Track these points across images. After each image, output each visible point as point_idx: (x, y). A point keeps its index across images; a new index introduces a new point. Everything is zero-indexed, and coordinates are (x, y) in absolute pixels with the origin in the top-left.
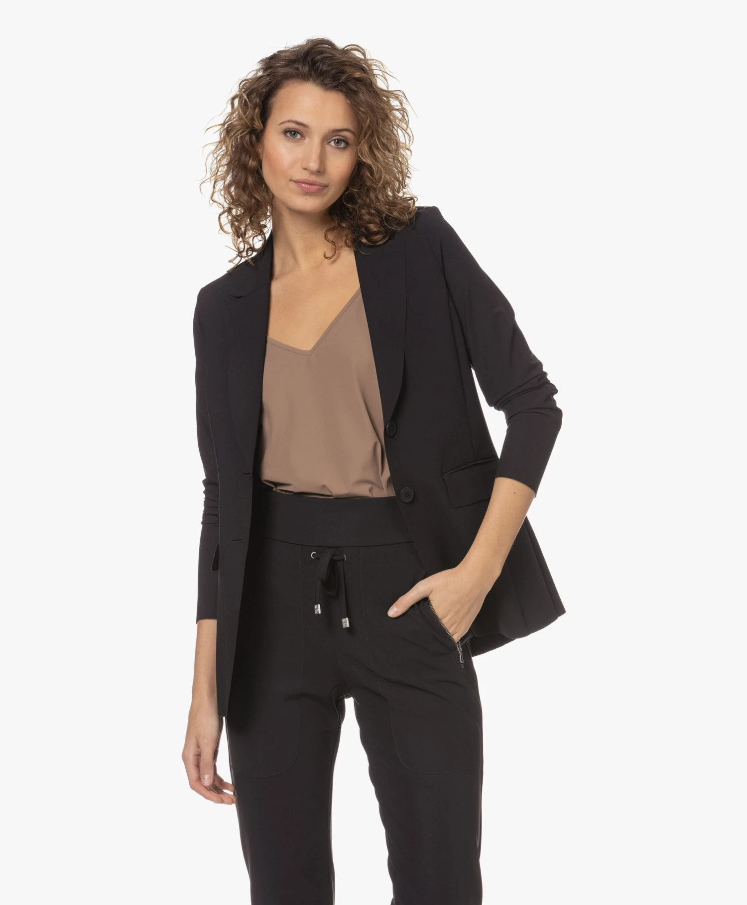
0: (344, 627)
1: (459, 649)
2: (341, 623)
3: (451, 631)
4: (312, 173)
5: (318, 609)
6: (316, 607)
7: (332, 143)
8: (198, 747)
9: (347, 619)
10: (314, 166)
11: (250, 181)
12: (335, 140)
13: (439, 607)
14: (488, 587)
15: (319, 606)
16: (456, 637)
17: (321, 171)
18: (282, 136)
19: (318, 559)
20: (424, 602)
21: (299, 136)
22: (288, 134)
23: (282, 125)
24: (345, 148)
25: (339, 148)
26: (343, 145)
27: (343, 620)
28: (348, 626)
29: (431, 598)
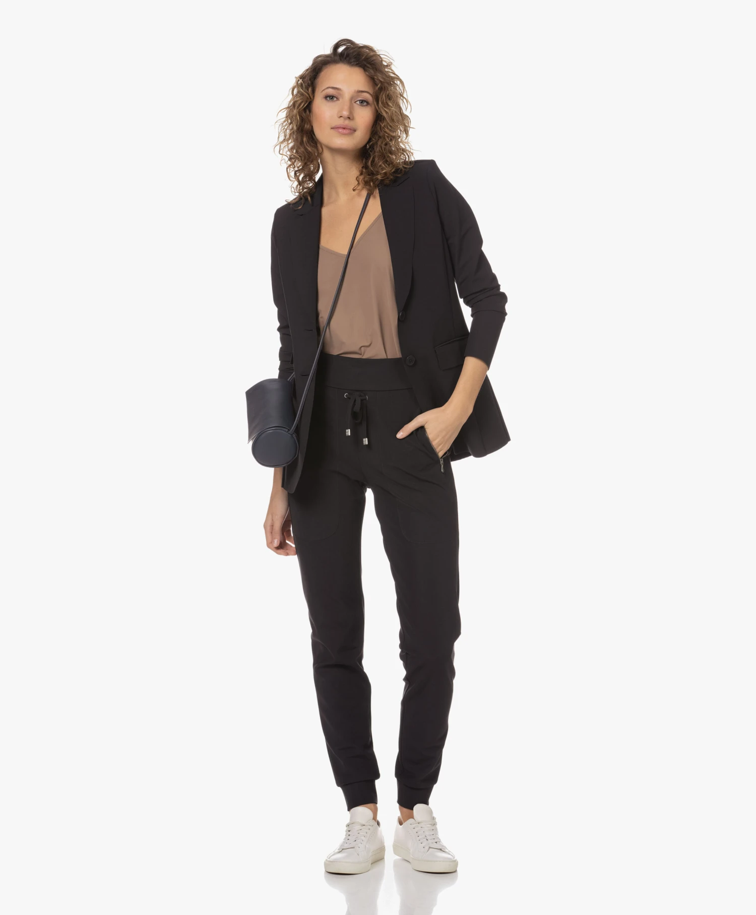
0: (364, 444)
1: (442, 462)
2: (363, 441)
3: (438, 450)
4: (345, 119)
5: (348, 432)
6: (347, 431)
7: (358, 102)
8: (273, 520)
9: (367, 439)
10: (345, 113)
11: (305, 139)
12: (360, 100)
13: (431, 433)
14: (464, 420)
15: (349, 430)
16: (440, 454)
17: (351, 118)
18: (324, 100)
19: (350, 398)
20: (421, 429)
21: (335, 99)
22: (328, 98)
23: (323, 92)
24: (367, 105)
25: (364, 106)
26: (365, 104)
27: (364, 440)
28: (367, 443)
29: (426, 427)
